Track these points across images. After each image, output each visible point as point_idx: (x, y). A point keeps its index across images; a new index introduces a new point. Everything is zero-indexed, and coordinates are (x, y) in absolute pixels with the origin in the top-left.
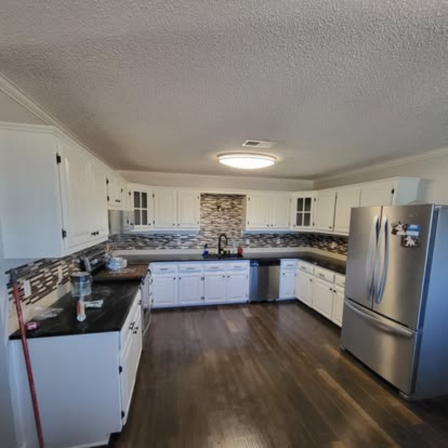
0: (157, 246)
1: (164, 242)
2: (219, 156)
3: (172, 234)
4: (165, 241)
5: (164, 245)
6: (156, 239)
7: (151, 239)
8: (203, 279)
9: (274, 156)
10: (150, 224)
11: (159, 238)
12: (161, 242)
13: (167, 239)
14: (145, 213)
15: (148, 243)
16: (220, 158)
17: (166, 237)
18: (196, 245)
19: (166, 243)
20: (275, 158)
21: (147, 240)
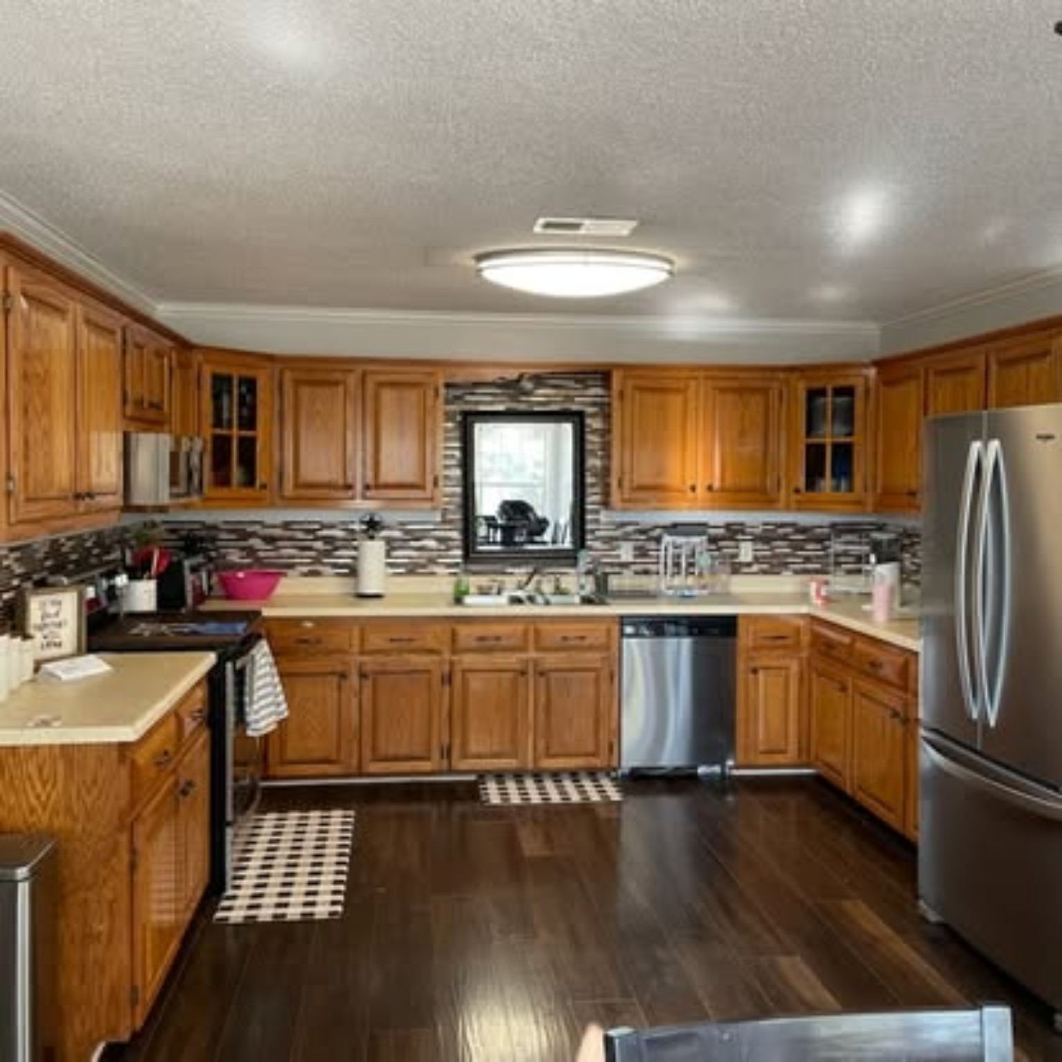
0: (291, 566)
1: (316, 550)
2: (480, 258)
3: (344, 523)
4: (319, 545)
5: (316, 561)
6: (291, 539)
7: (270, 540)
8: (448, 679)
9: (667, 254)
10: (264, 486)
11: (300, 535)
12: (310, 549)
13: (328, 540)
14: (248, 447)
15: (261, 554)
16: (484, 264)
17: (325, 533)
18: (432, 561)
19: (328, 554)
20: (670, 262)
21: (256, 543)
